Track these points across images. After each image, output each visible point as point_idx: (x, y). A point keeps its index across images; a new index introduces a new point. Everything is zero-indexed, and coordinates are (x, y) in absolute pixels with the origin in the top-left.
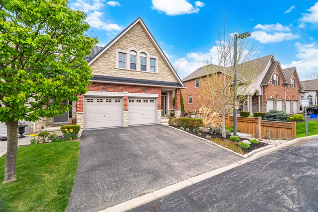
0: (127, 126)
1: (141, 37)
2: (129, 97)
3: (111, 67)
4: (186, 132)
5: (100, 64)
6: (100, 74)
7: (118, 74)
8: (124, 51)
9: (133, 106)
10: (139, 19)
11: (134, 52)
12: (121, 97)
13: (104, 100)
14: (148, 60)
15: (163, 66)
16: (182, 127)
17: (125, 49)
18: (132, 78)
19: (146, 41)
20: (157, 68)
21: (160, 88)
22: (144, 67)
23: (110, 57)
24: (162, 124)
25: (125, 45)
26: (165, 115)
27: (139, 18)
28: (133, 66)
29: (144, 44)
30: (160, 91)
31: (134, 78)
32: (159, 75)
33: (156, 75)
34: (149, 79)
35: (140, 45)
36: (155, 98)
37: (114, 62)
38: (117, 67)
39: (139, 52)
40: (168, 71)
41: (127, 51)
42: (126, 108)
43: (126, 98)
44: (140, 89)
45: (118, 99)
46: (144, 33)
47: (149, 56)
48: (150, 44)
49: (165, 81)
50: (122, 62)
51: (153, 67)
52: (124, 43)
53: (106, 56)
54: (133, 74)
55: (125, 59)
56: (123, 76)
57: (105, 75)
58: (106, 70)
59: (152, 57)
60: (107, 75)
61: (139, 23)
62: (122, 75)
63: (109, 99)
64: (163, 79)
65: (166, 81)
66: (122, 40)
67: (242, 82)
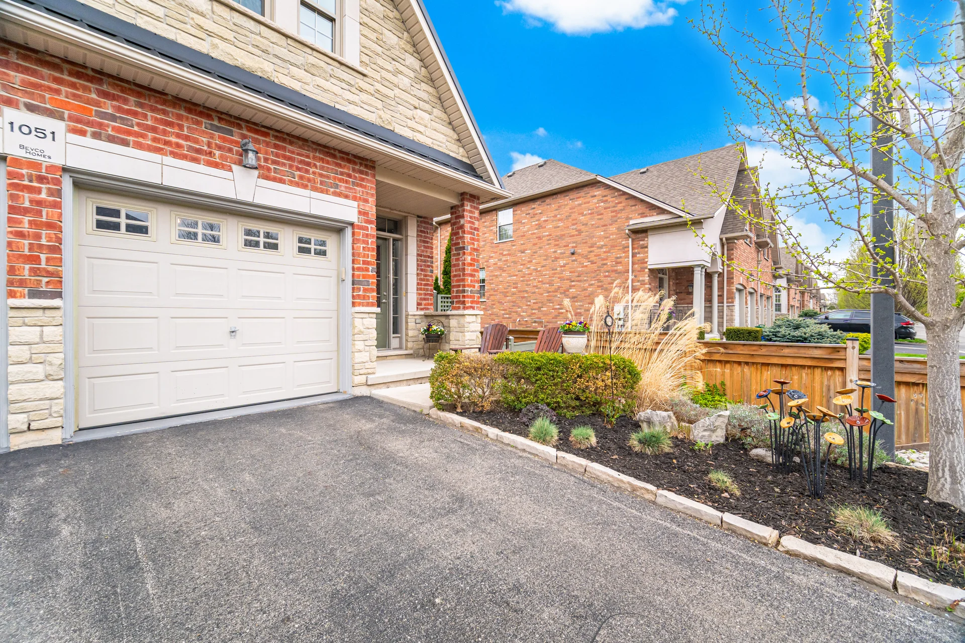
4: (570, 458)
16: (540, 423)
24: (380, 393)
26: (395, 342)
32: (360, 82)
36: (337, 228)
42: (36, 273)
44: (203, 134)
64: (386, 115)
67: (681, 217)
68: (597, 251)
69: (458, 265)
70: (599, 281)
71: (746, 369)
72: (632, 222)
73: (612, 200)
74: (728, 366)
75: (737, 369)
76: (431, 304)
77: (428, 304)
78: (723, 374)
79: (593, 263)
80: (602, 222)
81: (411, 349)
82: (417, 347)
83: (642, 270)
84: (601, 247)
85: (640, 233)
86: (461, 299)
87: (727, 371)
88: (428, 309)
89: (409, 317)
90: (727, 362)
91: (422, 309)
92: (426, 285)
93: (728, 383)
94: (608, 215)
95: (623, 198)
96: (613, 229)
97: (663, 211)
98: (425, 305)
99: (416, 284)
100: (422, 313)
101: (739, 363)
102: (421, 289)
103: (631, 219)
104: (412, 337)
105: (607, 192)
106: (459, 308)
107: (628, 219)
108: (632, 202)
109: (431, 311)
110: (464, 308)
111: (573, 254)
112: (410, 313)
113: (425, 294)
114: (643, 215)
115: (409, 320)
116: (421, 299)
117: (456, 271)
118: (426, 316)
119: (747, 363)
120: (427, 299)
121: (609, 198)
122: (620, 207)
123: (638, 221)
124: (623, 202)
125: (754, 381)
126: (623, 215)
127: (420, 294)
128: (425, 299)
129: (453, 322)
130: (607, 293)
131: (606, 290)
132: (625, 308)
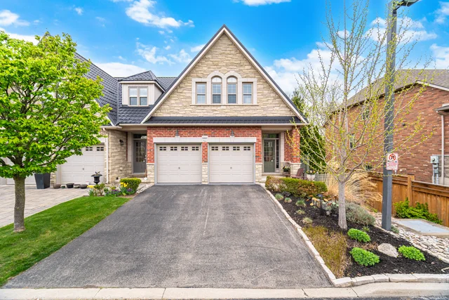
0: (207, 183)
1: (228, 54)
2: (210, 144)
3: (185, 104)
5: (173, 102)
6: (172, 115)
7: (194, 112)
8: (203, 80)
9: (217, 156)
10: (224, 29)
11: (218, 78)
12: (200, 144)
13: (179, 148)
14: (240, 87)
15: (266, 92)
16: (278, 194)
17: (204, 76)
18: (215, 116)
19: (237, 58)
20: (255, 96)
21: (260, 127)
22: (232, 98)
23: (185, 91)
25: (205, 71)
27: (224, 26)
28: (217, 98)
29: (232, 64)
30: (260, 132)
31: (217, 115)
32: (257, 108)
33: (252, 108)
34: (242, 115)
35: (227, 66)
37: (190, 97)
38: (194, 103)
39: (224, 77)
40: (275, 99)
41: (208, 80)
42: (205, 159)
43: (206, 144)
44: (225, 131)
45: (196, 146)
46: (233, 46)
47: (241, 80)
48: (243, 62)
49: (268, 115)
50: (201, 95)
51: (248, 95)
52: (203, 68)
53: (179, 91)
54: (215, 110)
55: (205, 90)
56: (201, 115)
57: (178, 115)
58: (179, 108)
59: (245, 80)
60: (181, 115)
61: (224, 33)
62: (200, 113)
63: (184, 146)
65: (272, 115)
66: (200, 64)
71: (438, 198)
72: (443, 105)
73: (429, 93)
74: (429, 196)
75: (434, 198)
78: (426, 199)
84: (423, 121)
87: (429, 198)
90: (428, 194)
93: (429, 204)
94: (427, 102)
95: (438, 91)
96: (430, 110)
101: (435, 195)
103: (444, 103)
107: (441, 103)
108: (443, 94)
111: (404, 125)
119: (439, 196)
121: (427, 92)
123: (446, 105)
124: (437, 94)
125: (443, 206)
126: (437, 101)
130: (426, 150)
131: (426, 146)
132: (440, 157)
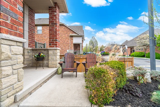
67: (79, 35)
68: (63, 39)
69: (53, 30)
70: (64, 45)
73: (66, 29)
76: (34, 45)
77: (33, 45)
79: (62, 41)
80: (64, 33)
81: (26, 64)
82: (29, 63)
83: (72, 43)
84: (64, 38)
85: (72, 36)
86: (55, 43)
88: (33, 47)
89: (25, 50)
91: (30, 47)
92: (32, 37)
95: (68, 29)
96: (66, 35)
97: (76, 33)
98: (32, 45)
99: (28, 36)
100: (31, 48)
102: (30, 38)
104: (26, 59)
105: (65, 27)
106: (54, 47)
107: (69, 34)
108: (70, 30)
109: (34, 48)
110: (56, 47)
112: (26, 48)
113: (32, 41)
114: (72, 33)
115: (25, 51)
116: (30, 43)
117: (52, 32)
118: (32, 50)
120: (33, 43)
121: (65, 29)
122: (68, 31)
123: (71, 34)
124: (68, 30)
127: (30, 40)
128: (32, 43)
129: (50, 52)
130: (65, 48)
131: (65, 47)
132: (69, 51)
